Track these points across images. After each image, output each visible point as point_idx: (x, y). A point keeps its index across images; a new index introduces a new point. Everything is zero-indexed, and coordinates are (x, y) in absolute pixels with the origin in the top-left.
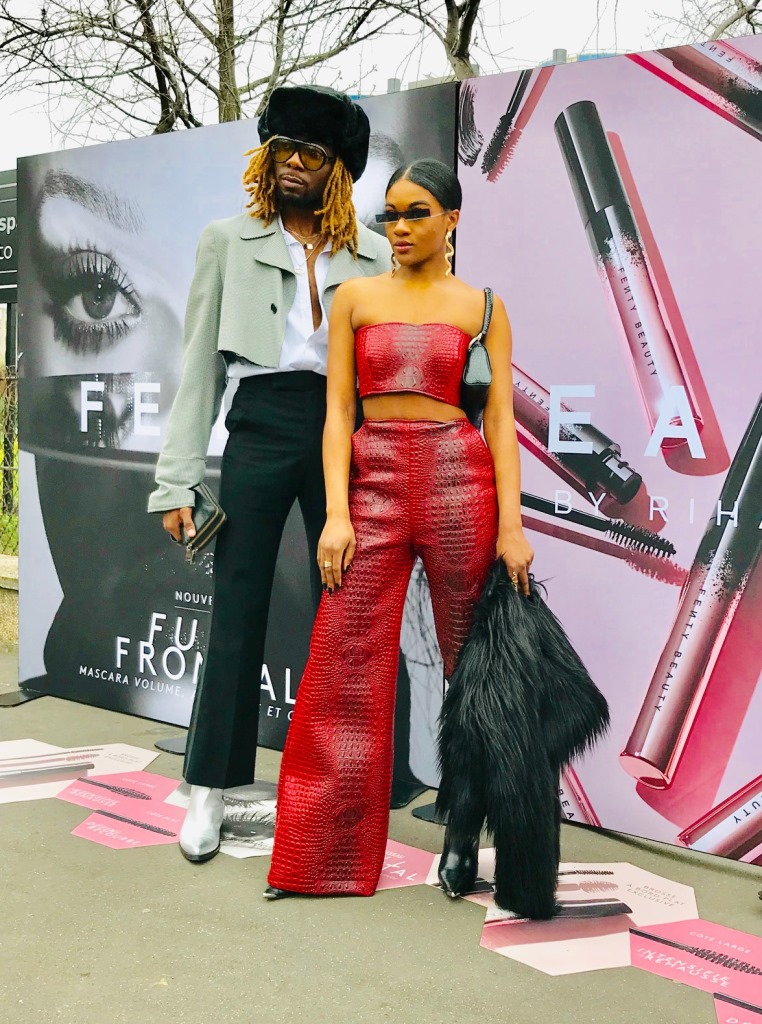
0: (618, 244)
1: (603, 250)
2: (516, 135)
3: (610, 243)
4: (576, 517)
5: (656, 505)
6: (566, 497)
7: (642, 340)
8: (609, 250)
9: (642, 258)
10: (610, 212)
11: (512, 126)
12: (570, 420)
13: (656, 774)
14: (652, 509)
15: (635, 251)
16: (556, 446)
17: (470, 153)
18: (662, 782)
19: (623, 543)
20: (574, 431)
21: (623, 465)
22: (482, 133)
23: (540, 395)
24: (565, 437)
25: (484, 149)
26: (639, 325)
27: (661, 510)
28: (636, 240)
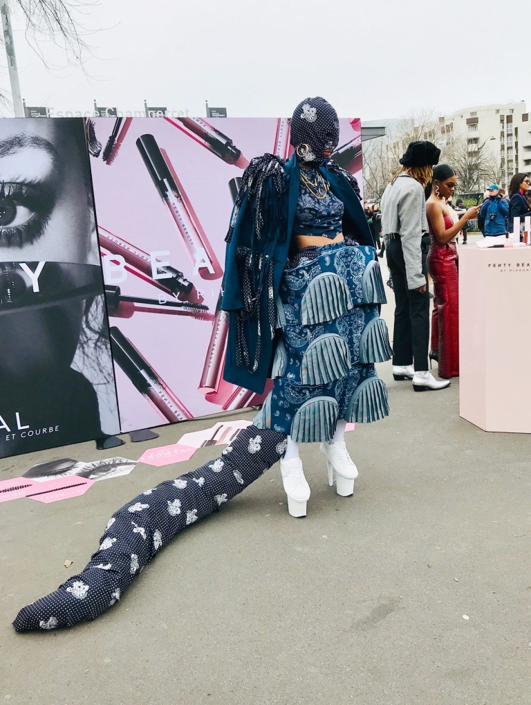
0: (170, 193)
1: (165, 196)
2: (118, 146)
3: (168, 193)
4: (168, 304)
5: (199, 293)
6: (163, 297)
7: (186, 231)
8: (167, 196)
9: (181, 199)
10: (165, 180)
11: (116, 142)
12: (160, 266)
13: (212, 390)
14: (198, 295)
15: (178, 196)
16: (156, 277)
17: (95, 151)
18: (214, 392)
19: (189, 310)
20: (163, 270)
21: (185, 280)
22: (101, 143)
23: (145, 257)
24: (159, 272)
25: (103, 151)
26: (184, 225)
27: (201, 295)
28: (178, 192)
